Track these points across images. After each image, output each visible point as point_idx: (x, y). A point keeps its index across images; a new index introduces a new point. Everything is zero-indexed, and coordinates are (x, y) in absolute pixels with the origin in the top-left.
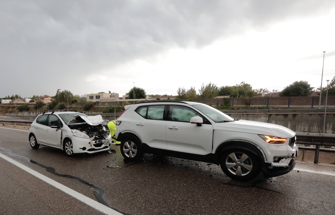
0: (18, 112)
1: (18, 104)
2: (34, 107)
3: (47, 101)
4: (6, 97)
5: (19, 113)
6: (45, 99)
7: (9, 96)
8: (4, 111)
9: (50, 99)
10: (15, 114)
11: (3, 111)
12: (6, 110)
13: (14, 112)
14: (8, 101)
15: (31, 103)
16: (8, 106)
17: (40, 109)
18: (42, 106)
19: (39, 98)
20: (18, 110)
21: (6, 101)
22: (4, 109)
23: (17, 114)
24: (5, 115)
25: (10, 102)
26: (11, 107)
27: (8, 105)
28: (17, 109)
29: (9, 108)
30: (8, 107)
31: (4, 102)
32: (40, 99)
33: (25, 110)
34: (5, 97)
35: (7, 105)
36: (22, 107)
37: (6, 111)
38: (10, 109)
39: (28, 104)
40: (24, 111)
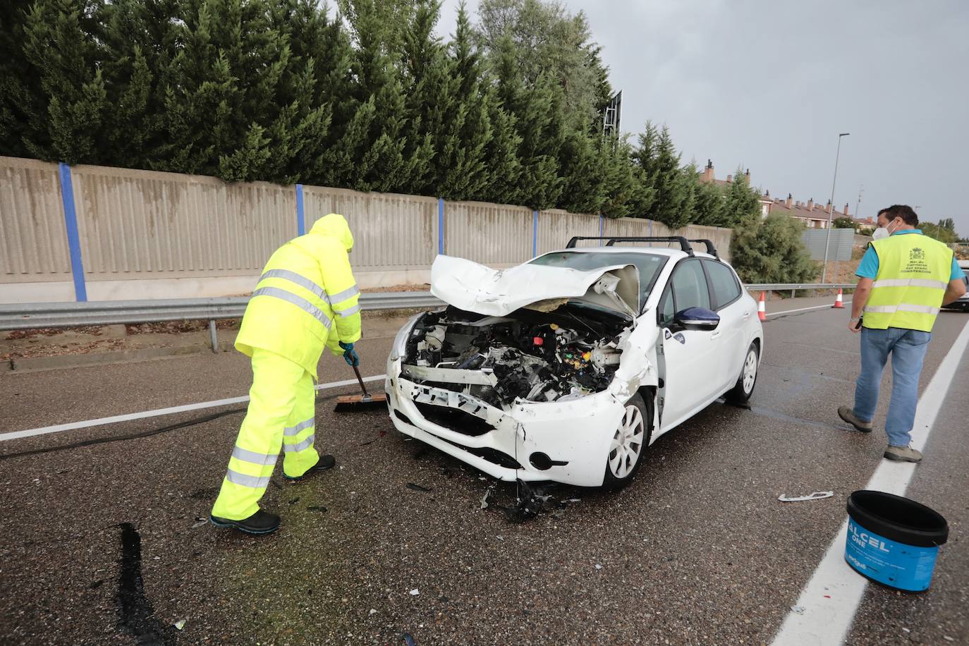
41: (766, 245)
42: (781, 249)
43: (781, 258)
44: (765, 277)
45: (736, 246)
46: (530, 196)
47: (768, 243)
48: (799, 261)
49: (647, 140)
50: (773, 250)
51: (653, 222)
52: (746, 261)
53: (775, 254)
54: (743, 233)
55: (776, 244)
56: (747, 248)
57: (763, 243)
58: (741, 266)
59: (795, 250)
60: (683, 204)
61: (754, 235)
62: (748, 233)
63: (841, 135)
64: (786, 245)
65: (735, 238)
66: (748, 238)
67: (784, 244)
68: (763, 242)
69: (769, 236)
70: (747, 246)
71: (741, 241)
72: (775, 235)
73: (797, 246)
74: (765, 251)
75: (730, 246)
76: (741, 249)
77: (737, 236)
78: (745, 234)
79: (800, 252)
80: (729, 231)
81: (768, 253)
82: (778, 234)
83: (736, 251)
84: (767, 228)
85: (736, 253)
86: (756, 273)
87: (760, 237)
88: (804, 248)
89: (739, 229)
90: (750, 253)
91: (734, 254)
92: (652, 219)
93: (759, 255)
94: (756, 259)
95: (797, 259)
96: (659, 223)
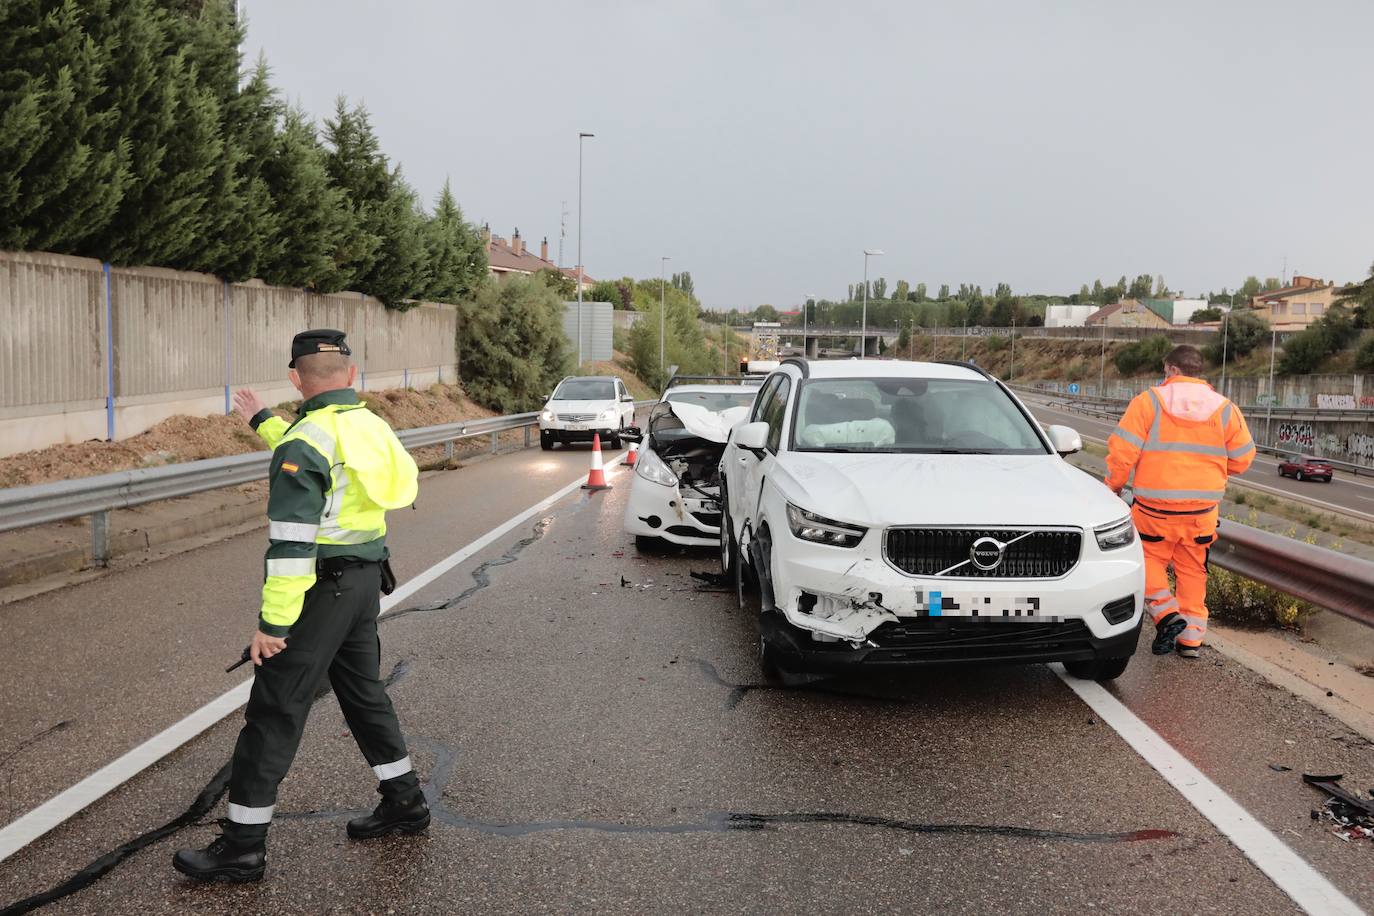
0: (1115, 376)
1: (1120, 332)
2: (1205, 355)
3: (1298, 317)
4: (1085, 289)
5: (1115, 385)
6: (1292, 300)
7: (1098, 284)
8: (1046, 368)
9: (1327, 299)
10: (1094, 388)
11: (1038, 369)
12: (1055, 362)
13: (1091, 376)
14: (1079, 315)
15: (1199, 328)
16: (1065, 343)
17: (1242, 364)
18: (1253, 346)
19: (1255, 299)
20: (1113, 368)
21: (1068, 315)
22: (1046, 359)
23: (1105, 387)
24: (1046, 393)
25: (1091, 320)
26: (1079, 348)
27: (1068, 338)
28: (1108, 364)
29: (1069, 353)
30: (1065, 348)
31: (1055, 321)
32: (1261, 304)
33: (1151, 370)
34: (1078, 292)
35: (1062, 339)
36: (1136, 348)
37: (1055, 367)
38: (1077, 361)
39: (1174, 335)
40: (1147, 376)
41: (518, 338)
42: (539, 344)
43: (542, 360)
44: (521, 397)
45: (468, 339)
46: (236, 258)
47: (519, 333)
48: (564, 367)
49: (341, 134)
50: (527, 347)
51: (366, 298)
52: (486, 367)
53: (532, 353)
54: (475, 314)
55: (532, 336)
56: (486, 343)
57: (512, 334)
58: (480, 378)
59: (557, 345)
60: (414, 266)
61: (496, 319)
62: (485, 315)
63: (582, 135)
64: (547, 337)
65: (463, 324)
66: (485, 324)
67: (544, 334)
68: (512, 331)
69: (519, 321)
70: (486, 340)
71: (477, 331)
72: (529, 319)
73: (560, 340)
74: (515, 349)
75: (456, 339)
76: (475, 344)
77: (466, 321)
78: (481, 317)
79: (566, 350)
80: (452, 308)
81: (520, 352)
82: (534, 317)
83: (468, 348)
84: (514, 306)
85: (470, 352)
86: (506, 390)
87: (505, 321)
88: (568, 342)
89: (470, 308)
90: (494, 354)
91: (463, 354)
92: (364, 292)
93: (508, 356)
94: (503, 364)
95: (562, 363)
96: (373, 299)
